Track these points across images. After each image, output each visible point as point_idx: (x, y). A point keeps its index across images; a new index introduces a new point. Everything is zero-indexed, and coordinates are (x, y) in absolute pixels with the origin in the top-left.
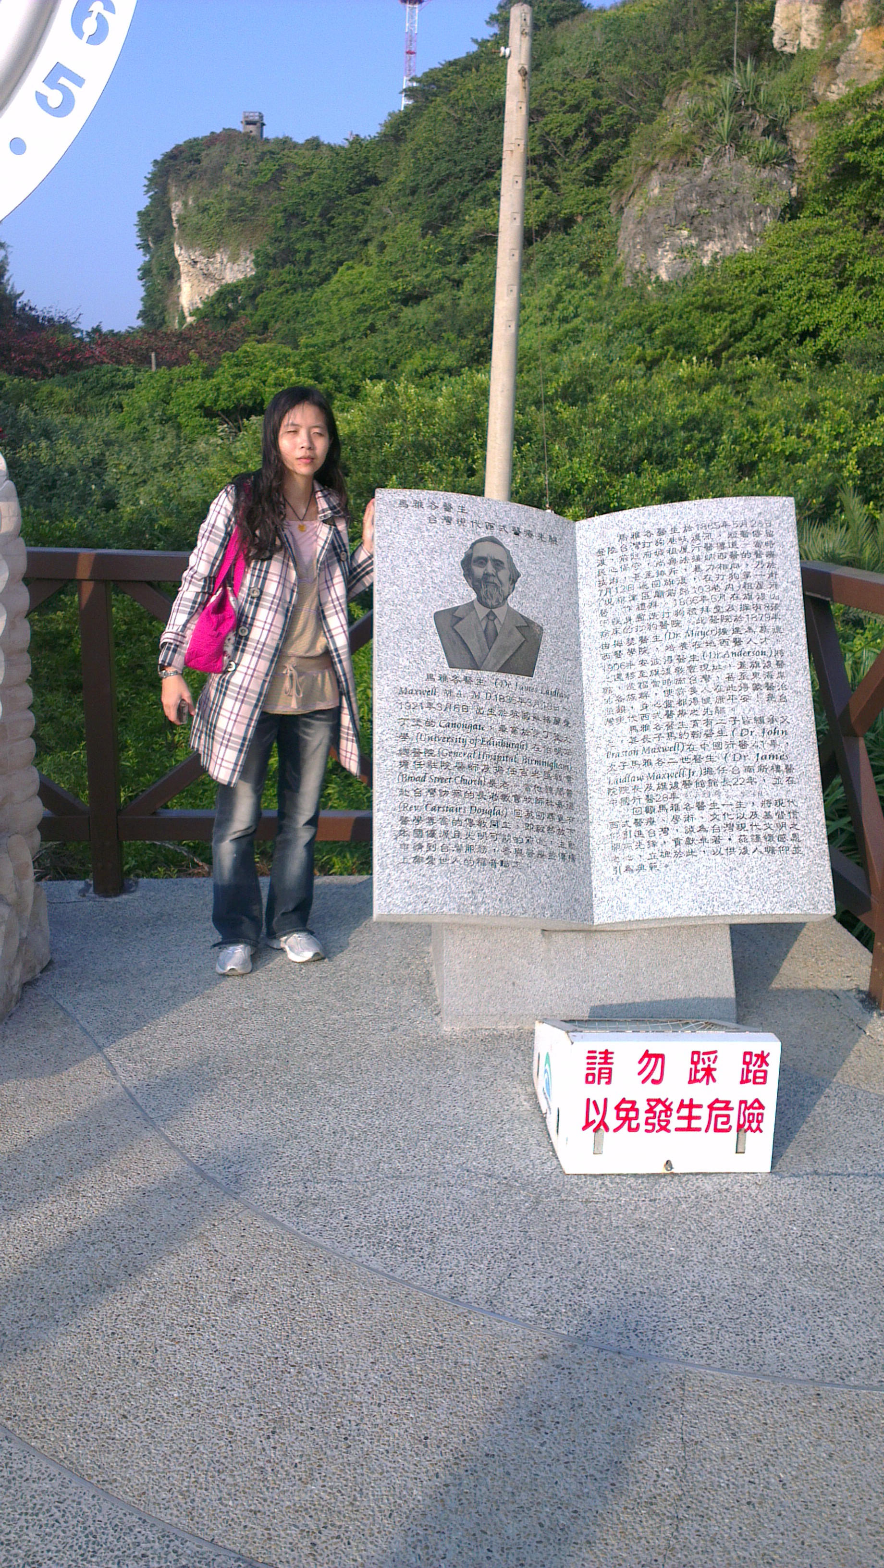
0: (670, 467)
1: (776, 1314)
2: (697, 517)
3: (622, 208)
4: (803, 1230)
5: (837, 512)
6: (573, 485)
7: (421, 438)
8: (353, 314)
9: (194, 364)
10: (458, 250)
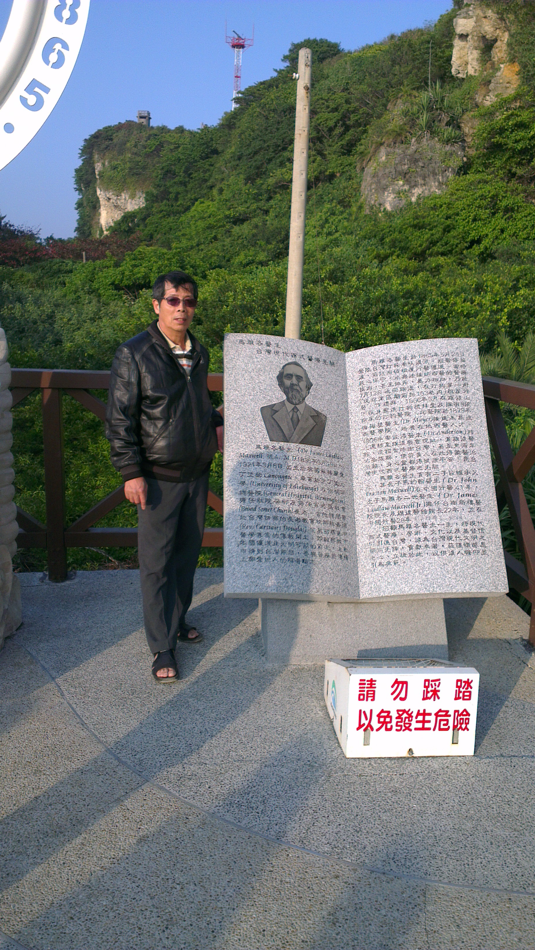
0: (395, 320)
1: (482, 847)
2: (419, 350)
3: (363, 168)
4: (496, 792)
5: (495, 346)
6: (337, 331)
7: (245, 303)
8: (204, 230)
9: (109, 259)
10: (266, 192)
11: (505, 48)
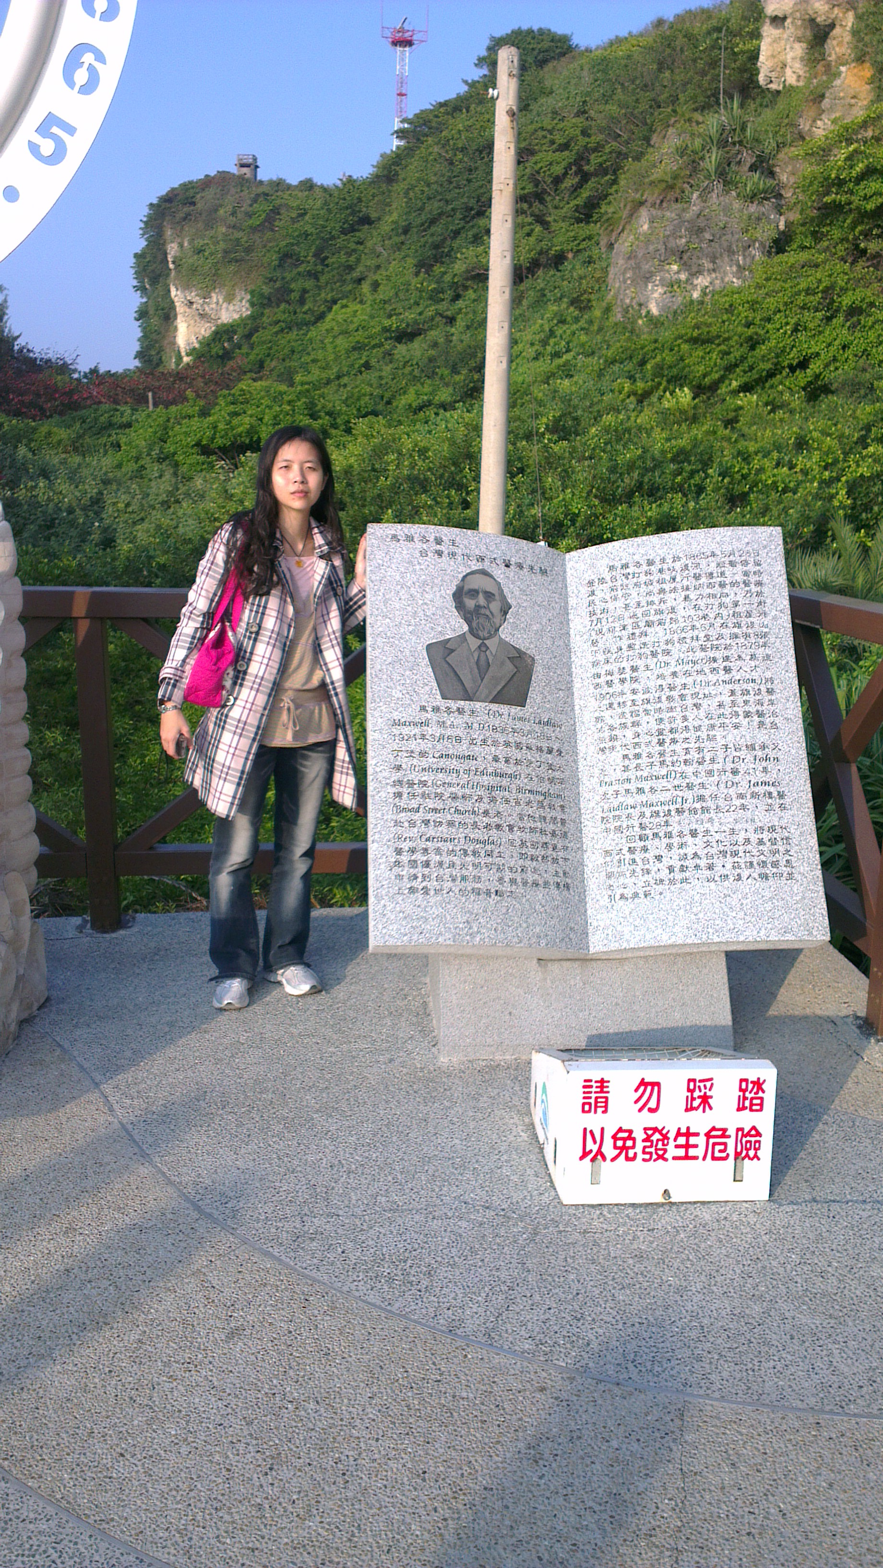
0: (661, 499)
1: (775, 1343)
2: (685, 547)
3: (612, 244)
4: (802, 1258)
5: (829, 540)
6: (566, 516)
7: (416, 472)
8: (348, 352)
9: (191, 402)
10: (451, 287)
11: (848, 38)
